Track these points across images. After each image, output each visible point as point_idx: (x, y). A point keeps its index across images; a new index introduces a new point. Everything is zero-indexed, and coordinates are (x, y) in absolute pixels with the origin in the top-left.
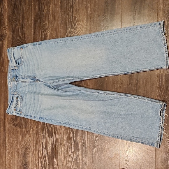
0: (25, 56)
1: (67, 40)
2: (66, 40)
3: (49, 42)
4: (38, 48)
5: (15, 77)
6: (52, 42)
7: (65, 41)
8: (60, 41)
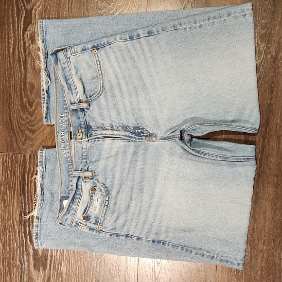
0: (110, 71)
1: (229, 15)
2: (226, 15)
3: (174, 26)
4: (145, 47)
5: (83, 130)
6: (183, 27)
7: (222, 19)
8: (209, 19)
